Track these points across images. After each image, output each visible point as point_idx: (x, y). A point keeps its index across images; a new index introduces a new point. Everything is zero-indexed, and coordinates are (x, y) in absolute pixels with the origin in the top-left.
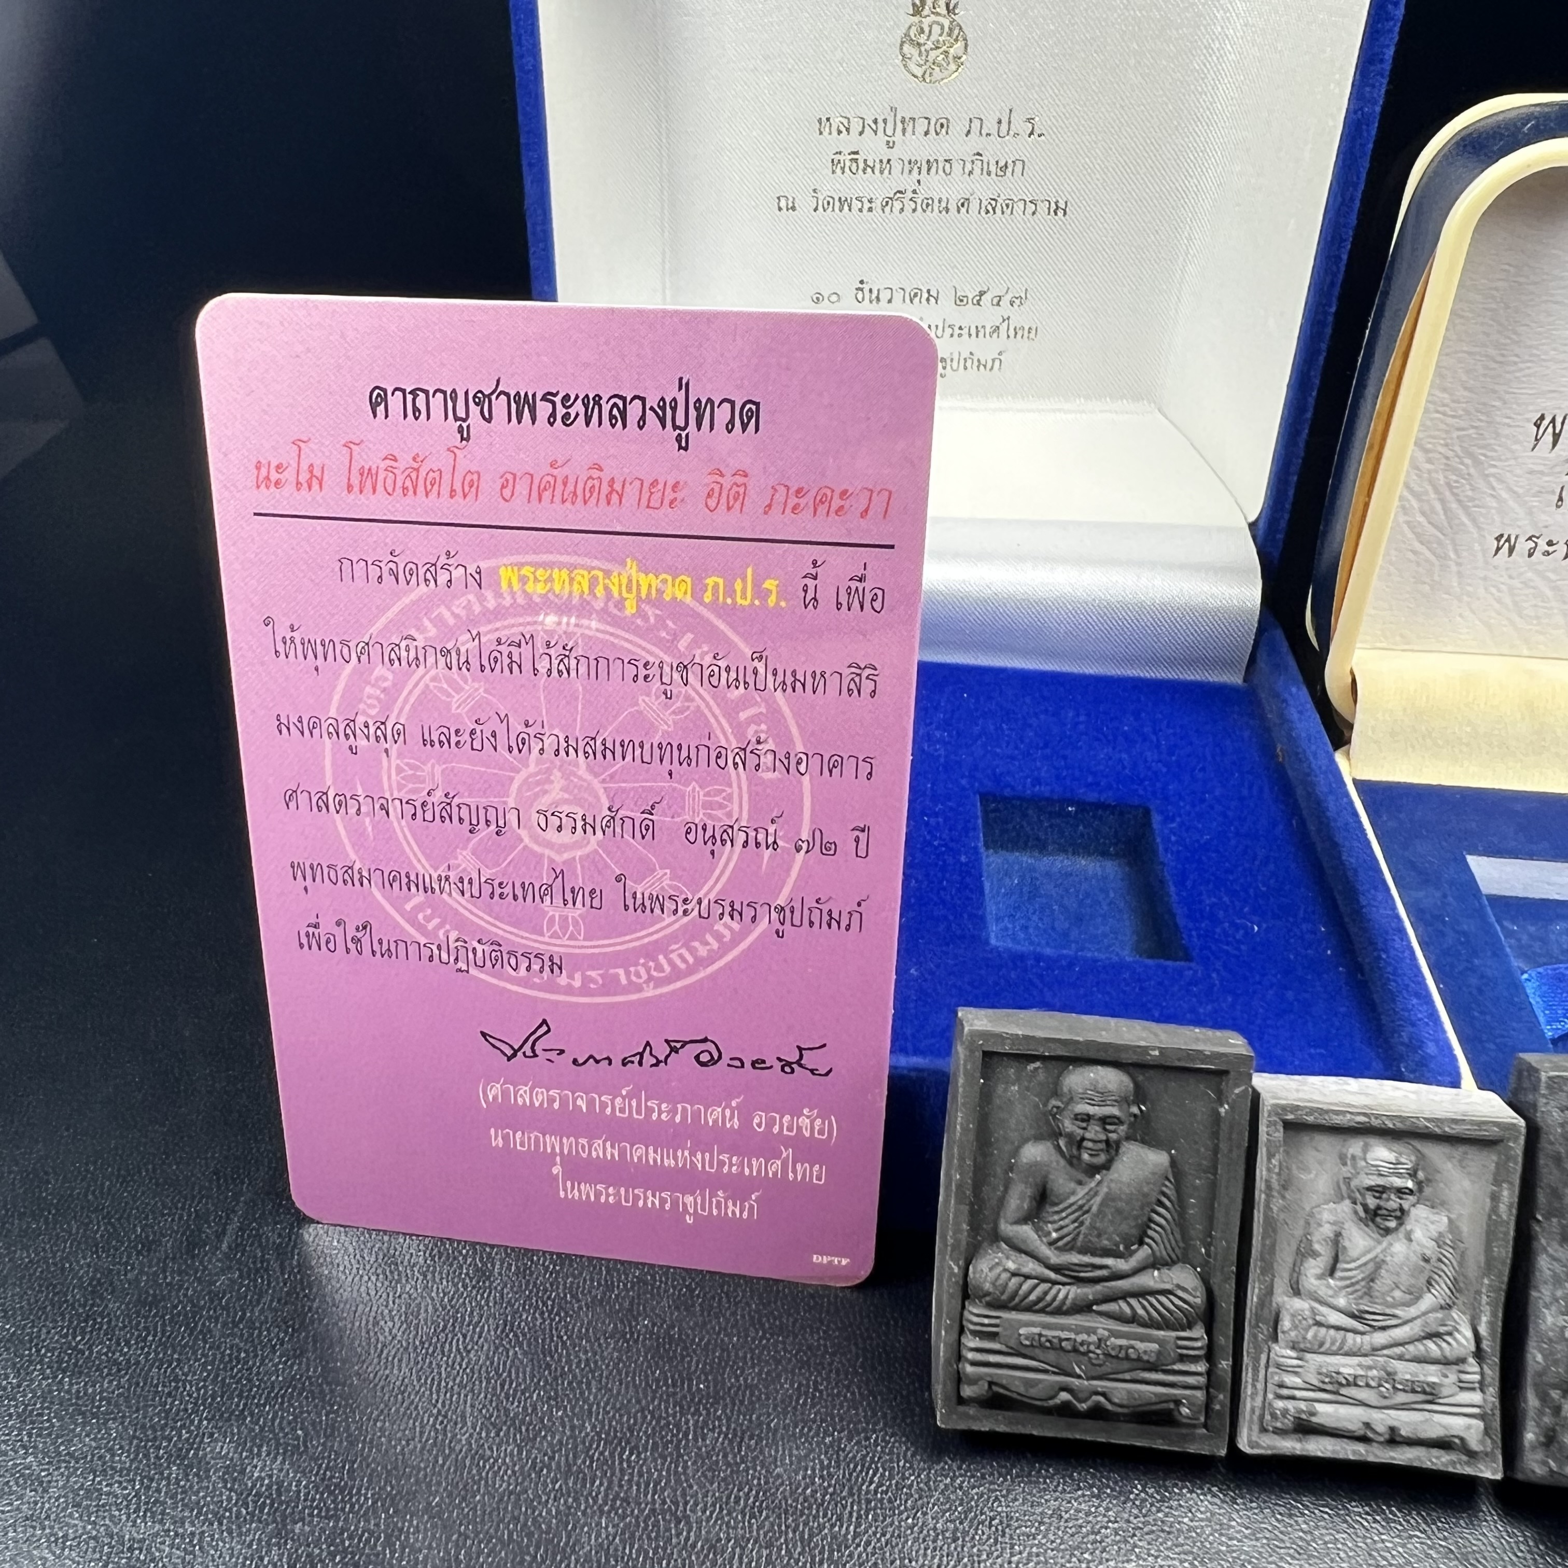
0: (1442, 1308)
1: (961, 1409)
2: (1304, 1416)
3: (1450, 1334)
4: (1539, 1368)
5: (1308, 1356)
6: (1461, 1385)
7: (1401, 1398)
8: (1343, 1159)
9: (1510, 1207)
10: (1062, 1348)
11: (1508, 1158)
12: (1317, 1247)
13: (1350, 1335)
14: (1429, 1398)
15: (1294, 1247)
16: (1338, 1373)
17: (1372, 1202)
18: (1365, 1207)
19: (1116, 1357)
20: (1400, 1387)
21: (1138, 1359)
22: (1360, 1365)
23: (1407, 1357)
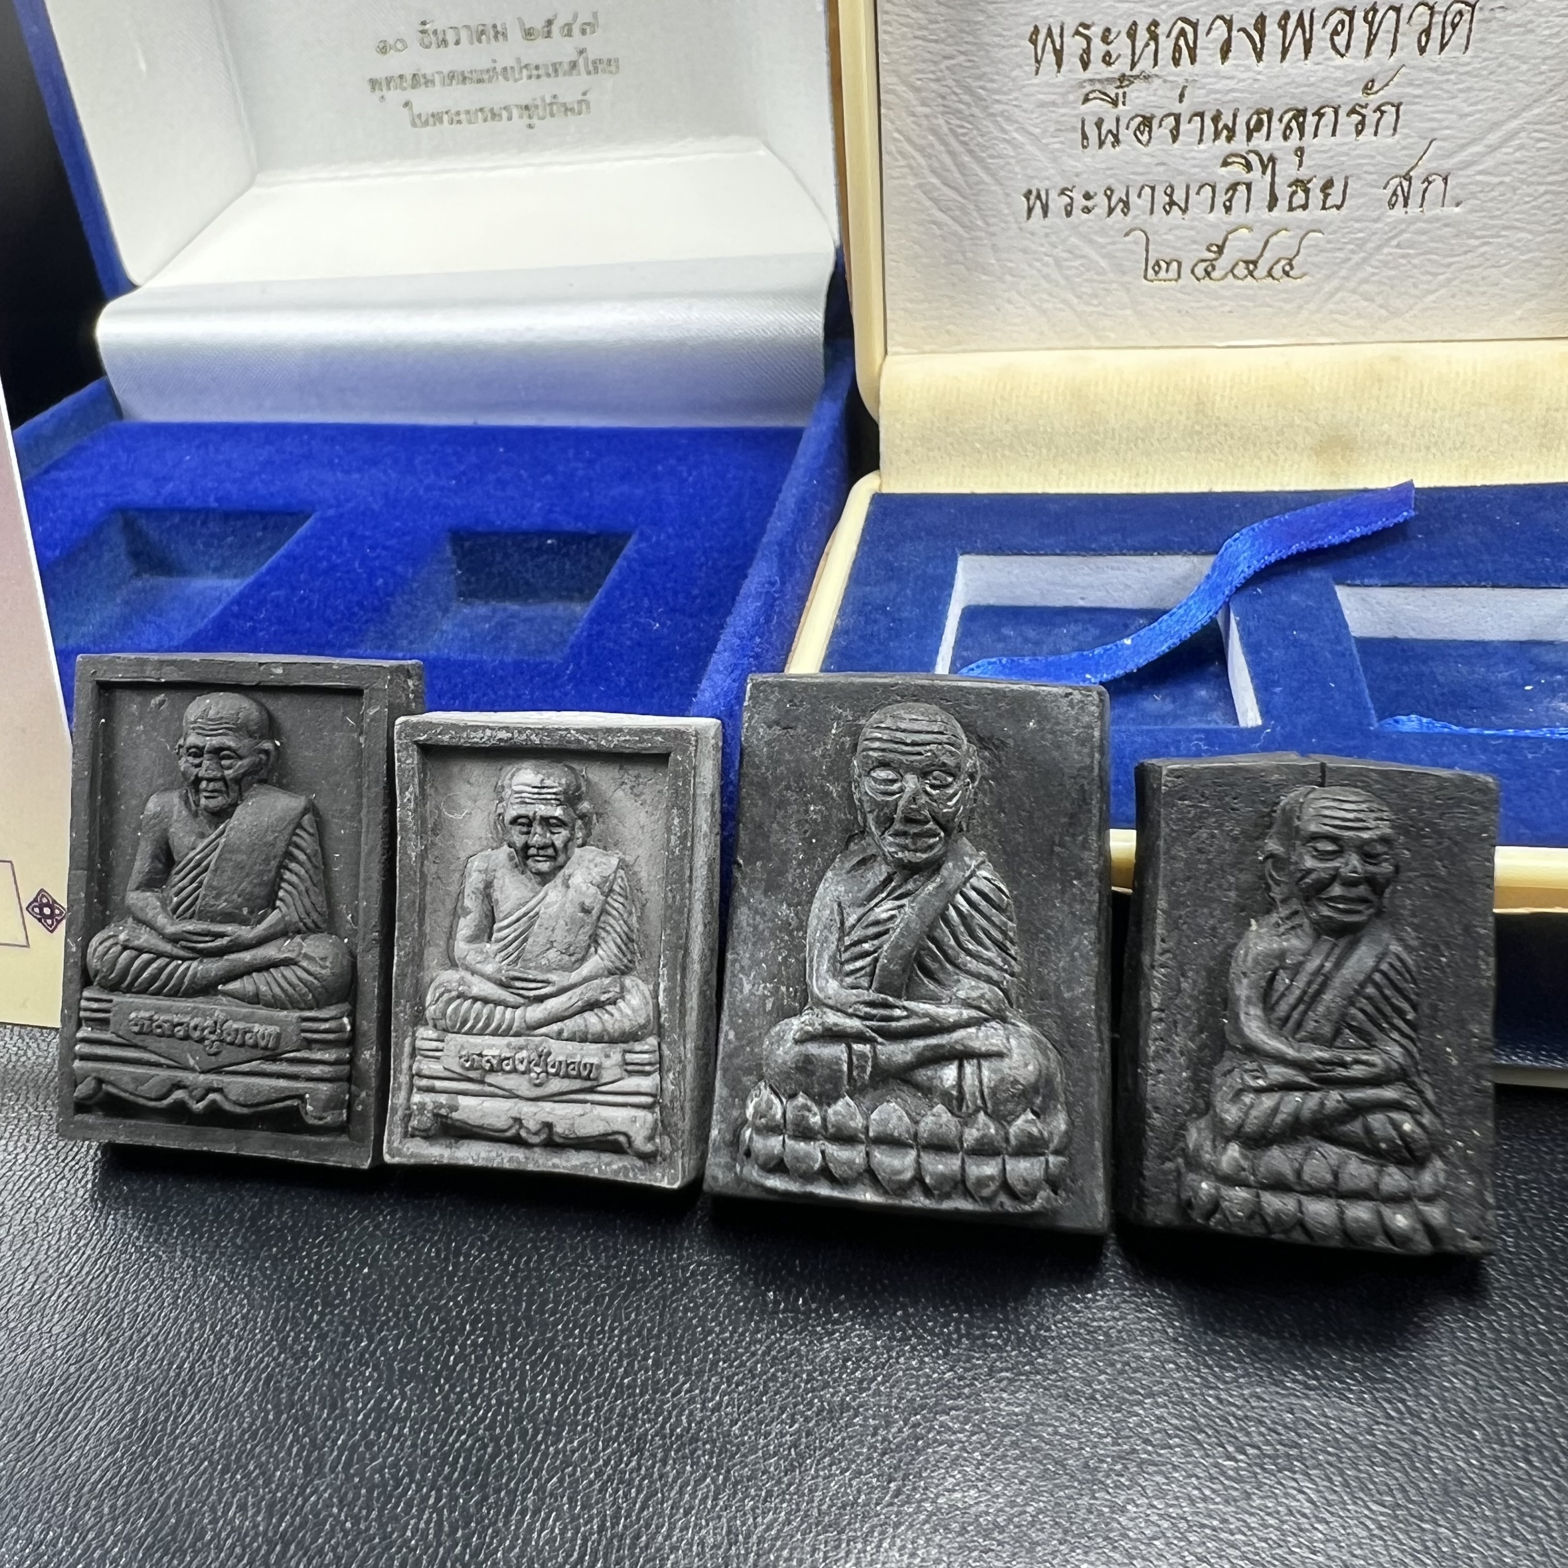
1: (80, 1117)
2: (443, 1112)
3: (614, 1003)
5: (450, 1036)
6: (630, 1068)
8: (498, 791)
10: (172, 1036)
11: (677, 776)
12: (467, 902)
13: (500, 1009)
14: (588, 1084)
16: (480, 1055)
19: (232, 1044)
20: (553, 1071)
21: (255, 1046)
22: (509, 1045)
23: (565, 1035)
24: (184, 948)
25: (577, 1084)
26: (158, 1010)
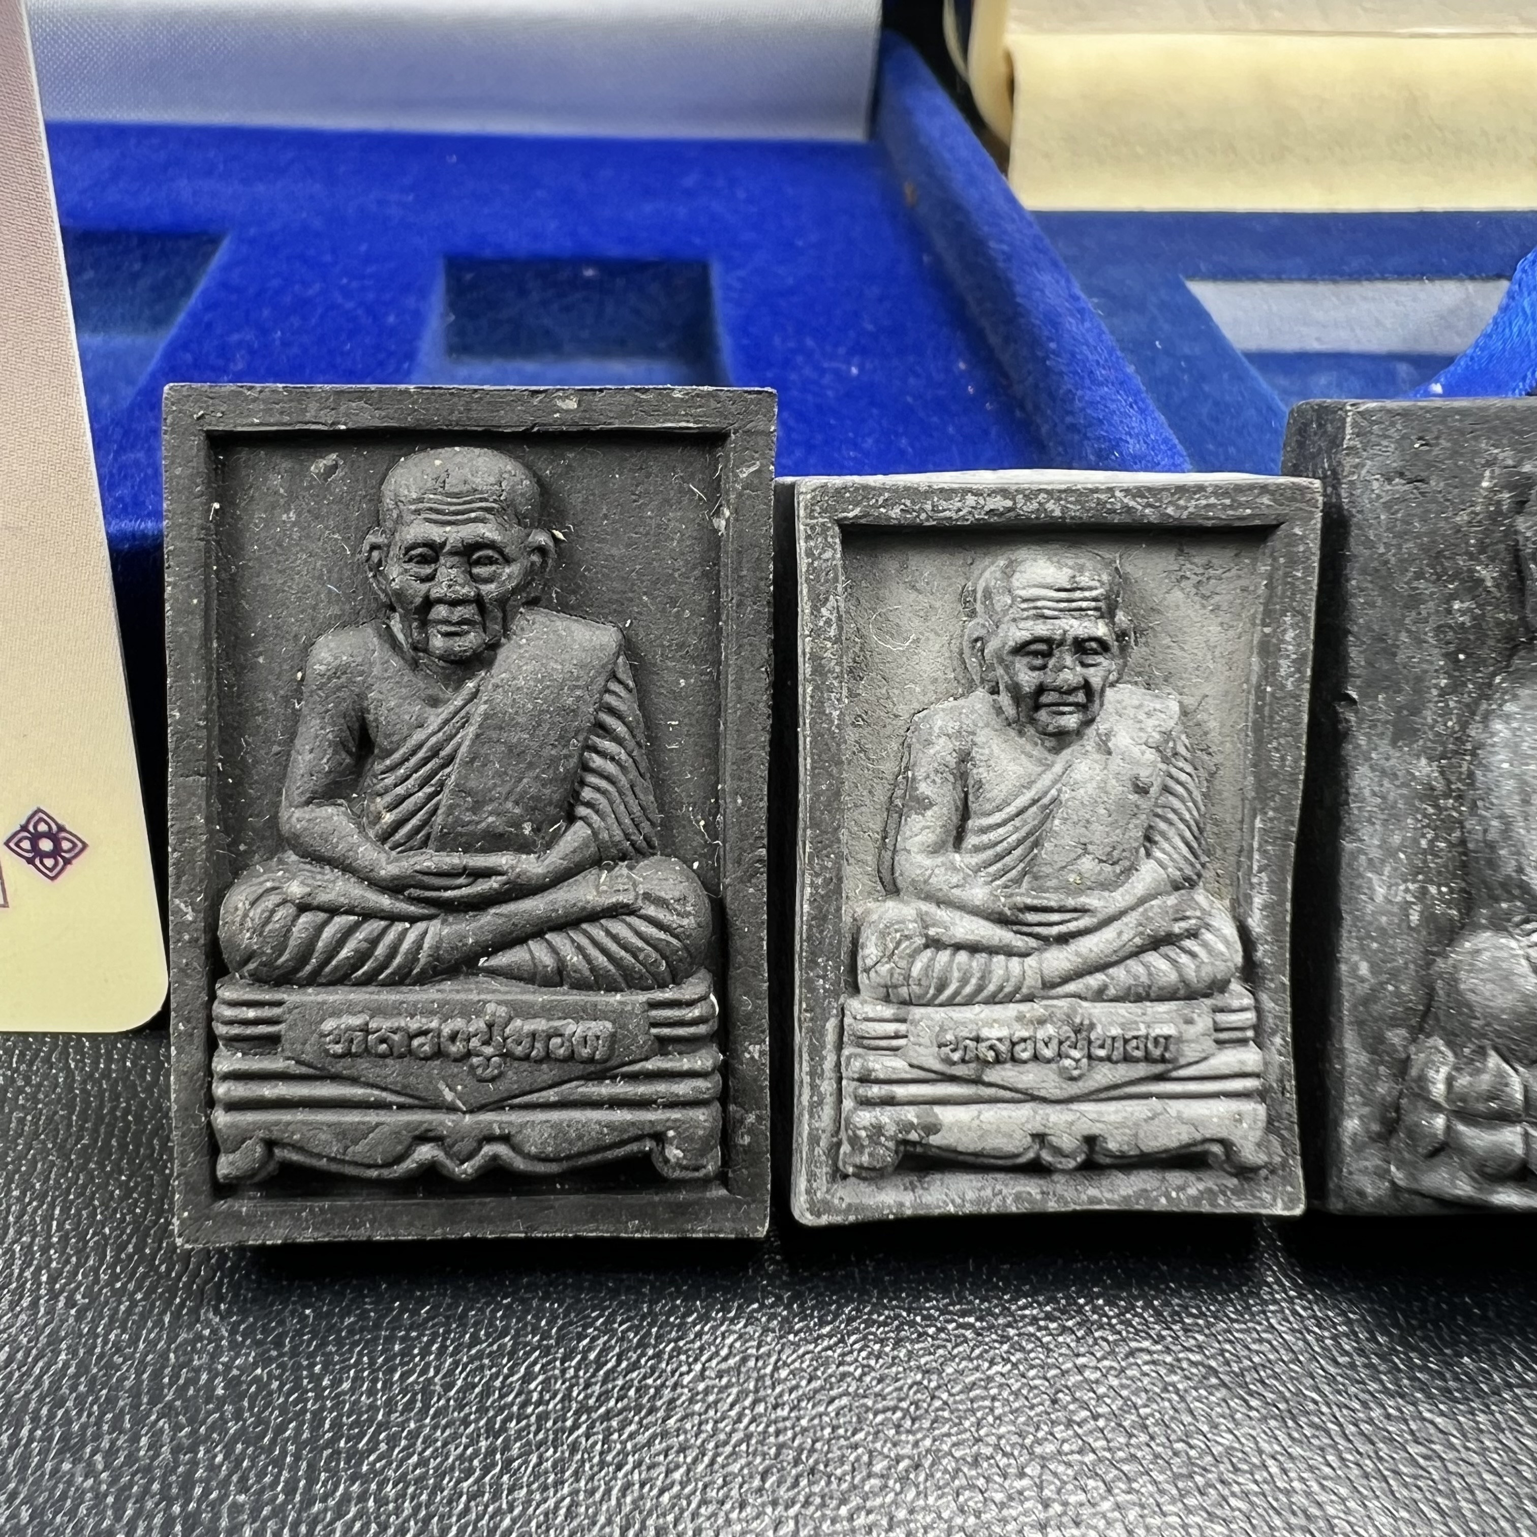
0: (1177, 887)
1: (222, 1206)
2: (913, 1136)
3: (1193, 934)
4: (1363, 989)
5: (917, 1012)
6: (1224, 1036)
7: (1104, 1075)
8: (966, 600)
9: (1299, 663)
10: (410, 1052)
11: (1292, 561)
12: (924, 788)
13: (998, 961)
14: (1159, 1068)
15: (881, 796)
16: (978, 1039)
17: (1027, 679)
18: (1015, 690)
19: (527, 1058)
20: (1102, 1053)
21: (571, 1057)
22: (1020, 1018)
23: (1112, 992)
24: (412, 900)
25: (1142, 1070)
26: (377, 1011)
